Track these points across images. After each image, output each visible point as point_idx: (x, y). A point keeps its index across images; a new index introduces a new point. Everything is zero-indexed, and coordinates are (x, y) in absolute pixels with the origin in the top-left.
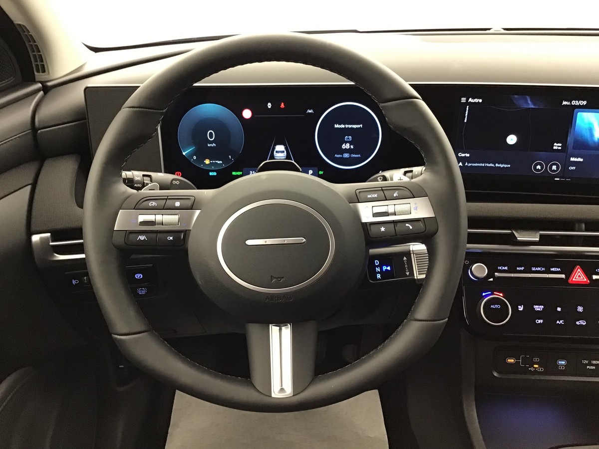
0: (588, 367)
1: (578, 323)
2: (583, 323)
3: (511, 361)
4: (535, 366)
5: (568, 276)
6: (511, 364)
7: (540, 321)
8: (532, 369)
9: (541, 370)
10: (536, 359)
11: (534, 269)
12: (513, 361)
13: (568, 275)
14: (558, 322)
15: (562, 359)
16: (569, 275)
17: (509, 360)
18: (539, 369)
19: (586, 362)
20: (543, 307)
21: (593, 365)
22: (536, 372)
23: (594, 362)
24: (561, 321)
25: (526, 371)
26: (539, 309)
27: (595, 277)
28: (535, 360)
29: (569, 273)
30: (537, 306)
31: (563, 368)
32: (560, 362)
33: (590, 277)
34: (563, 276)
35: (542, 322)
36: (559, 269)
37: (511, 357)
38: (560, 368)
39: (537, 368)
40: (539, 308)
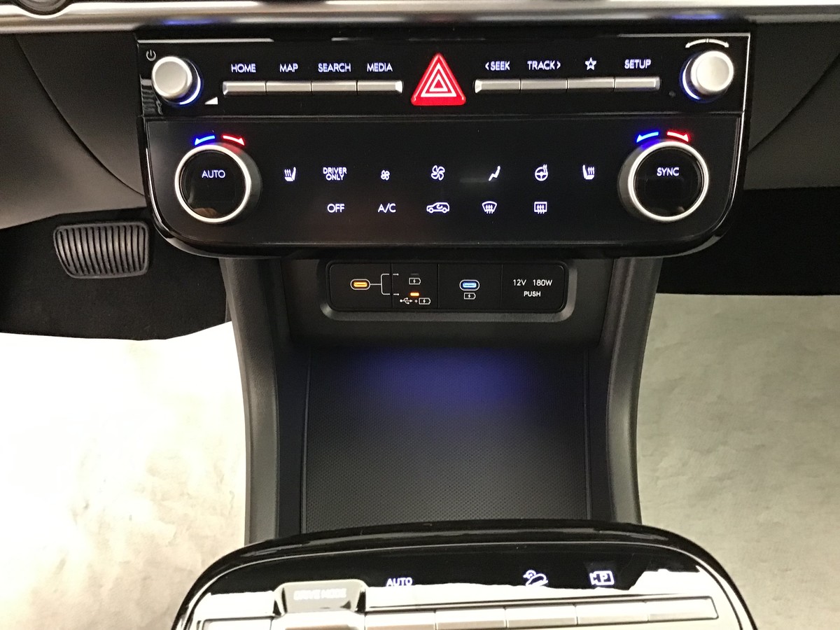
0: (526, 293)
1: (430, 209)
2: (441, 208)
3: (360, 285)
4: (413, 294)
5: (411, 87)
6: (361, 292)
7: (339, 207)
8: (407, 301)
9: (426, 301)
10: (414, 281)
11: (323, 68)
12: (365, 285)
13: (412, 84)
14: (381, 208)
15: (470, 276)
16: (413, 82)
17: (356, 285)
18: (422, 301)
19: (521, 282)
20: (345, 170)
21: (537, 289)
22: (414, 307)
23: (539, 283)
24: (389, 206)
25: (393, 306)
26: (336, 177)
27: (479, 85)
28: (412, 281)
29: (413, 76)
30: (330, 170)
31: (472, 296)
32: (465, 285)
33: (467, 87)
34: (398, 86)
35: (342, 208)
36: (390, 67)
37: (360, 276)
38: (467, 296)
39: (417, 298)
40: (334, 174)
